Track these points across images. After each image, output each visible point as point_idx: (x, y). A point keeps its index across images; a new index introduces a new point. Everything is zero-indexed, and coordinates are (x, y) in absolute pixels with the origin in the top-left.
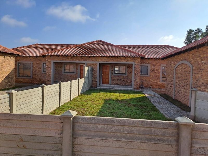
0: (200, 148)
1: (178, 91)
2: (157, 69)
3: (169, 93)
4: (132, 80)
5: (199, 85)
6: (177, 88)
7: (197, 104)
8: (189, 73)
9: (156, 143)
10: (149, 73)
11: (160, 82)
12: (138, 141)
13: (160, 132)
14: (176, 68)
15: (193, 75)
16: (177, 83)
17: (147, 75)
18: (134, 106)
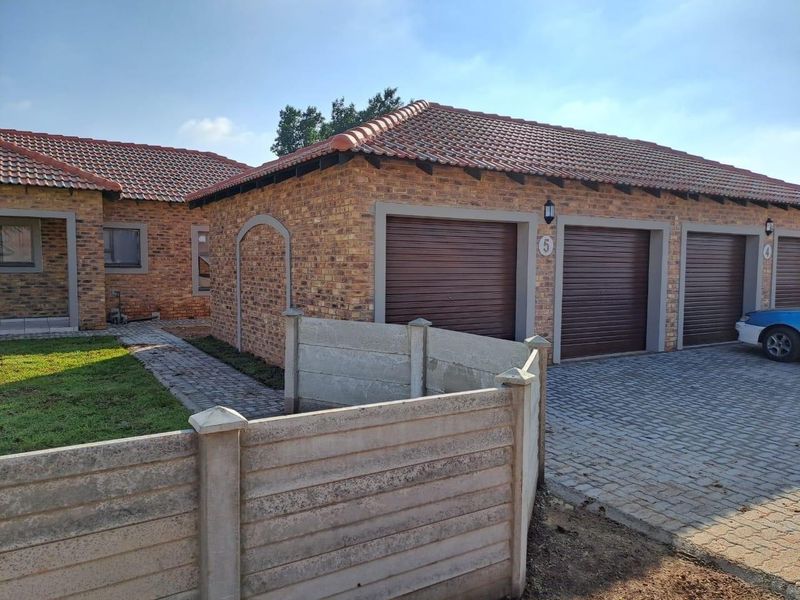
0: (270, 498)
1: (253, 320)
2: (176, 242)
3: (222, 334)
4: (67, 291)
5: (310, 297)
6: (249, 310)
7: (300, 360)
8: (282, 259)
9: (117, 525)
10: (145, 259)
11: (192, 291)
12: (34, 543)
13: (128, 483)
14: (243, 239)
15: (293, 264)
16: (246, 296)
17: (138, 265)
18: (74, 401)
